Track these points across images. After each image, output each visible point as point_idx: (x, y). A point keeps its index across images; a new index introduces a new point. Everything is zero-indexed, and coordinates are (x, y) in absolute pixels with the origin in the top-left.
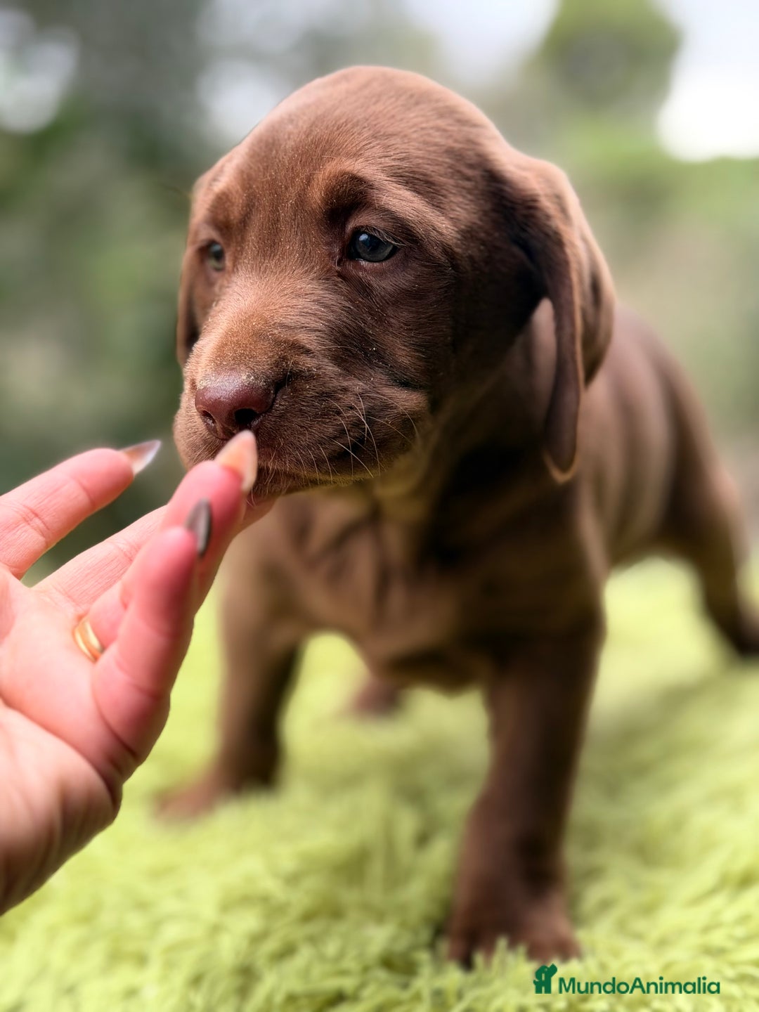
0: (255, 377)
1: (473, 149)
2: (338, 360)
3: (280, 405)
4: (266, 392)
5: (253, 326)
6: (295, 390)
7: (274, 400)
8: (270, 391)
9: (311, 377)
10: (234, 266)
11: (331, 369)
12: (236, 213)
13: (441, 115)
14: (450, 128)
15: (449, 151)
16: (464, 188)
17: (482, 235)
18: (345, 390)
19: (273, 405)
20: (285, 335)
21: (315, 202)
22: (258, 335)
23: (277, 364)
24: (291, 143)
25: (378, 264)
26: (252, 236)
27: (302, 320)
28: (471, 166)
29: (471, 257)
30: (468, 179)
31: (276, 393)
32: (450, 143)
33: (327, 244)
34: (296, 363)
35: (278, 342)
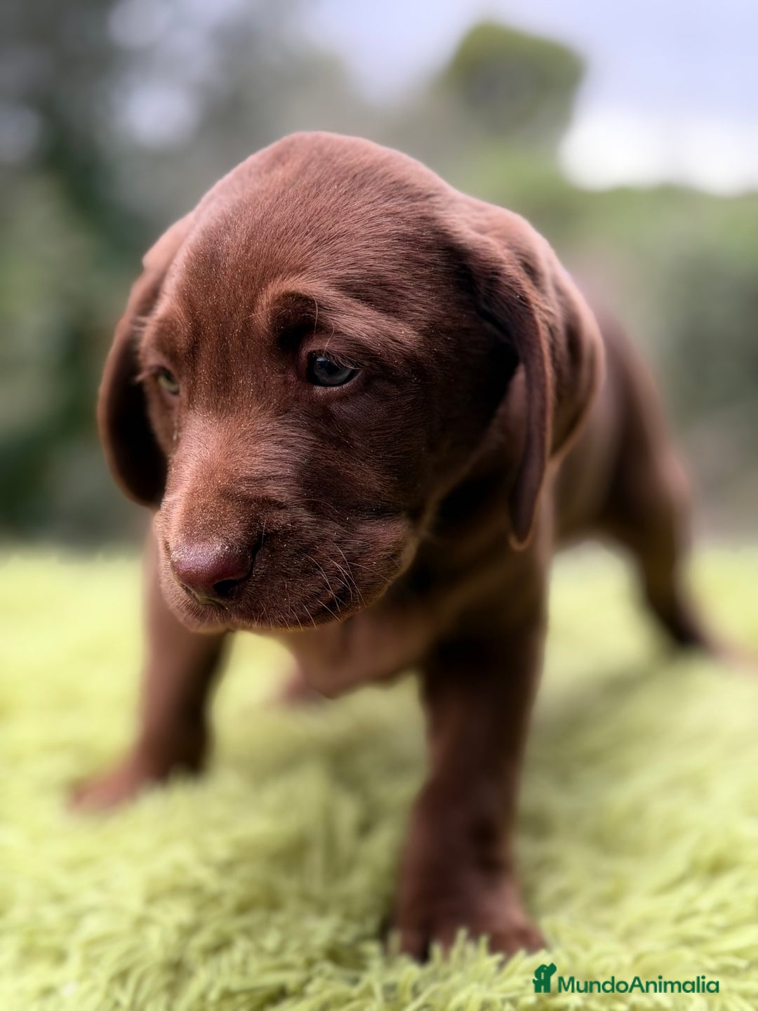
0: (229, 546)
1: (430, 228)
2: (312, 507)
3: (260, 569)
4: (243, 558)
5: (218, 485)
6: (273, 551)
7: (252, 566)
8: (246, 556)
9: (286, 534)
10: (191, 401)
11: (305, 517)
12: (182, 342)
13: (390, 197)
14: (400, 209)
15: (403, 238)
16: (422, 277)
17: (448, 323)
18: (323, 539)
19: (252, 569)
20: (254, 492)
21: (263, 330)
22: (226, 495)
23: (251, 528)
24: (230, 260)
25: (338, 388)
26: (203, 369)
27: (268, 469)
28: (429, 248)
29: (437, 355)
30: (427, 265)
31: (253, 557)
32: (404, 228)
33: (282, 372)
34: (269, 524)
35: (247, 501)
